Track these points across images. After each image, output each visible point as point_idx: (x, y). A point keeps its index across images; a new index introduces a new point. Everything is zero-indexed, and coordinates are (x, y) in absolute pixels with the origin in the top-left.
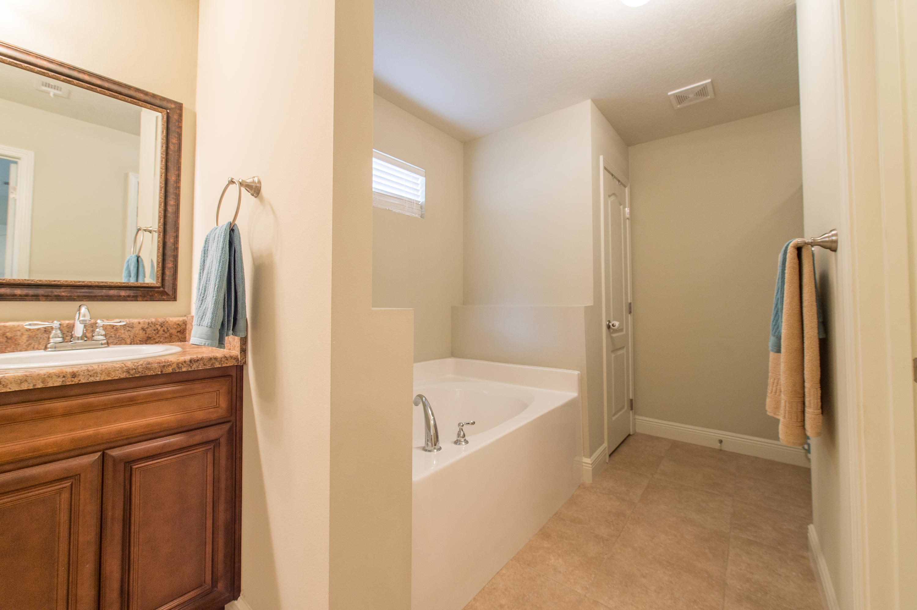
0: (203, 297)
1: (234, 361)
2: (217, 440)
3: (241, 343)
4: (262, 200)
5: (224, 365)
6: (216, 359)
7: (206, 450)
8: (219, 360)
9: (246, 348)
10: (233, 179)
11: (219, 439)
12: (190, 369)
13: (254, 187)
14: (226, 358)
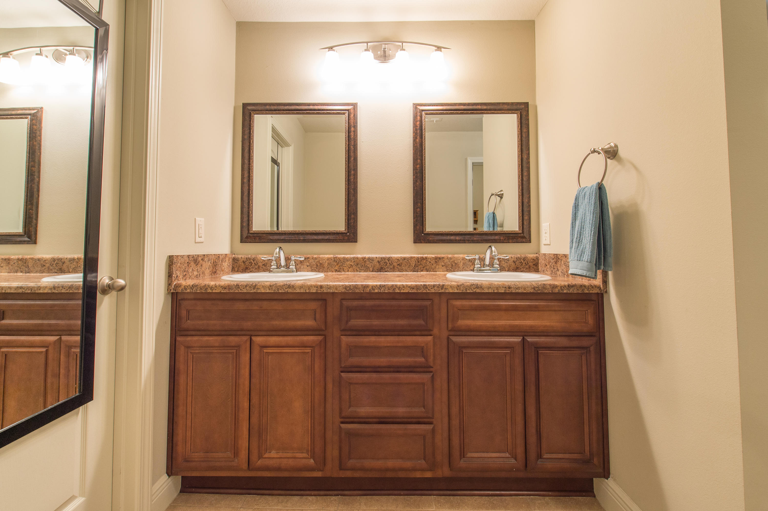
0: (579, 240)
1: (598, 289)
2: (588, 348)
3: (602, 276)
4: (620, 160)
5: (590, 292)
6: (585, 286)
7: (580, 353)
8: (587, 287)
9: (606, 280)
10: (595, 149)
11: (590, 347)
12: (568, 292)
13: (611, 151)
14: (591, 287)
